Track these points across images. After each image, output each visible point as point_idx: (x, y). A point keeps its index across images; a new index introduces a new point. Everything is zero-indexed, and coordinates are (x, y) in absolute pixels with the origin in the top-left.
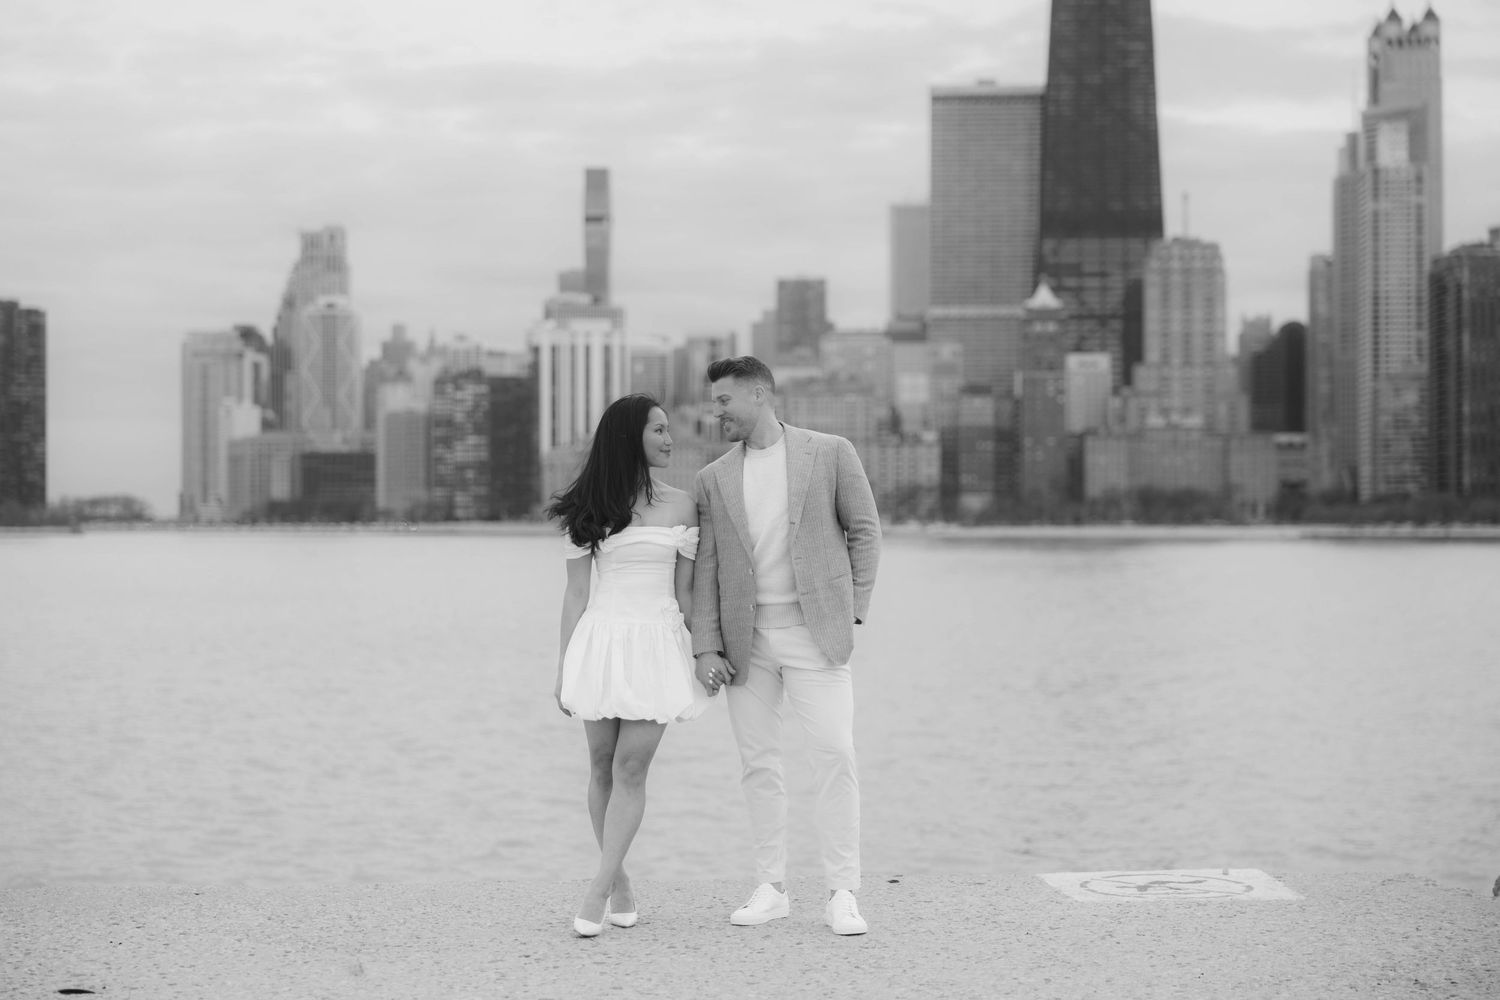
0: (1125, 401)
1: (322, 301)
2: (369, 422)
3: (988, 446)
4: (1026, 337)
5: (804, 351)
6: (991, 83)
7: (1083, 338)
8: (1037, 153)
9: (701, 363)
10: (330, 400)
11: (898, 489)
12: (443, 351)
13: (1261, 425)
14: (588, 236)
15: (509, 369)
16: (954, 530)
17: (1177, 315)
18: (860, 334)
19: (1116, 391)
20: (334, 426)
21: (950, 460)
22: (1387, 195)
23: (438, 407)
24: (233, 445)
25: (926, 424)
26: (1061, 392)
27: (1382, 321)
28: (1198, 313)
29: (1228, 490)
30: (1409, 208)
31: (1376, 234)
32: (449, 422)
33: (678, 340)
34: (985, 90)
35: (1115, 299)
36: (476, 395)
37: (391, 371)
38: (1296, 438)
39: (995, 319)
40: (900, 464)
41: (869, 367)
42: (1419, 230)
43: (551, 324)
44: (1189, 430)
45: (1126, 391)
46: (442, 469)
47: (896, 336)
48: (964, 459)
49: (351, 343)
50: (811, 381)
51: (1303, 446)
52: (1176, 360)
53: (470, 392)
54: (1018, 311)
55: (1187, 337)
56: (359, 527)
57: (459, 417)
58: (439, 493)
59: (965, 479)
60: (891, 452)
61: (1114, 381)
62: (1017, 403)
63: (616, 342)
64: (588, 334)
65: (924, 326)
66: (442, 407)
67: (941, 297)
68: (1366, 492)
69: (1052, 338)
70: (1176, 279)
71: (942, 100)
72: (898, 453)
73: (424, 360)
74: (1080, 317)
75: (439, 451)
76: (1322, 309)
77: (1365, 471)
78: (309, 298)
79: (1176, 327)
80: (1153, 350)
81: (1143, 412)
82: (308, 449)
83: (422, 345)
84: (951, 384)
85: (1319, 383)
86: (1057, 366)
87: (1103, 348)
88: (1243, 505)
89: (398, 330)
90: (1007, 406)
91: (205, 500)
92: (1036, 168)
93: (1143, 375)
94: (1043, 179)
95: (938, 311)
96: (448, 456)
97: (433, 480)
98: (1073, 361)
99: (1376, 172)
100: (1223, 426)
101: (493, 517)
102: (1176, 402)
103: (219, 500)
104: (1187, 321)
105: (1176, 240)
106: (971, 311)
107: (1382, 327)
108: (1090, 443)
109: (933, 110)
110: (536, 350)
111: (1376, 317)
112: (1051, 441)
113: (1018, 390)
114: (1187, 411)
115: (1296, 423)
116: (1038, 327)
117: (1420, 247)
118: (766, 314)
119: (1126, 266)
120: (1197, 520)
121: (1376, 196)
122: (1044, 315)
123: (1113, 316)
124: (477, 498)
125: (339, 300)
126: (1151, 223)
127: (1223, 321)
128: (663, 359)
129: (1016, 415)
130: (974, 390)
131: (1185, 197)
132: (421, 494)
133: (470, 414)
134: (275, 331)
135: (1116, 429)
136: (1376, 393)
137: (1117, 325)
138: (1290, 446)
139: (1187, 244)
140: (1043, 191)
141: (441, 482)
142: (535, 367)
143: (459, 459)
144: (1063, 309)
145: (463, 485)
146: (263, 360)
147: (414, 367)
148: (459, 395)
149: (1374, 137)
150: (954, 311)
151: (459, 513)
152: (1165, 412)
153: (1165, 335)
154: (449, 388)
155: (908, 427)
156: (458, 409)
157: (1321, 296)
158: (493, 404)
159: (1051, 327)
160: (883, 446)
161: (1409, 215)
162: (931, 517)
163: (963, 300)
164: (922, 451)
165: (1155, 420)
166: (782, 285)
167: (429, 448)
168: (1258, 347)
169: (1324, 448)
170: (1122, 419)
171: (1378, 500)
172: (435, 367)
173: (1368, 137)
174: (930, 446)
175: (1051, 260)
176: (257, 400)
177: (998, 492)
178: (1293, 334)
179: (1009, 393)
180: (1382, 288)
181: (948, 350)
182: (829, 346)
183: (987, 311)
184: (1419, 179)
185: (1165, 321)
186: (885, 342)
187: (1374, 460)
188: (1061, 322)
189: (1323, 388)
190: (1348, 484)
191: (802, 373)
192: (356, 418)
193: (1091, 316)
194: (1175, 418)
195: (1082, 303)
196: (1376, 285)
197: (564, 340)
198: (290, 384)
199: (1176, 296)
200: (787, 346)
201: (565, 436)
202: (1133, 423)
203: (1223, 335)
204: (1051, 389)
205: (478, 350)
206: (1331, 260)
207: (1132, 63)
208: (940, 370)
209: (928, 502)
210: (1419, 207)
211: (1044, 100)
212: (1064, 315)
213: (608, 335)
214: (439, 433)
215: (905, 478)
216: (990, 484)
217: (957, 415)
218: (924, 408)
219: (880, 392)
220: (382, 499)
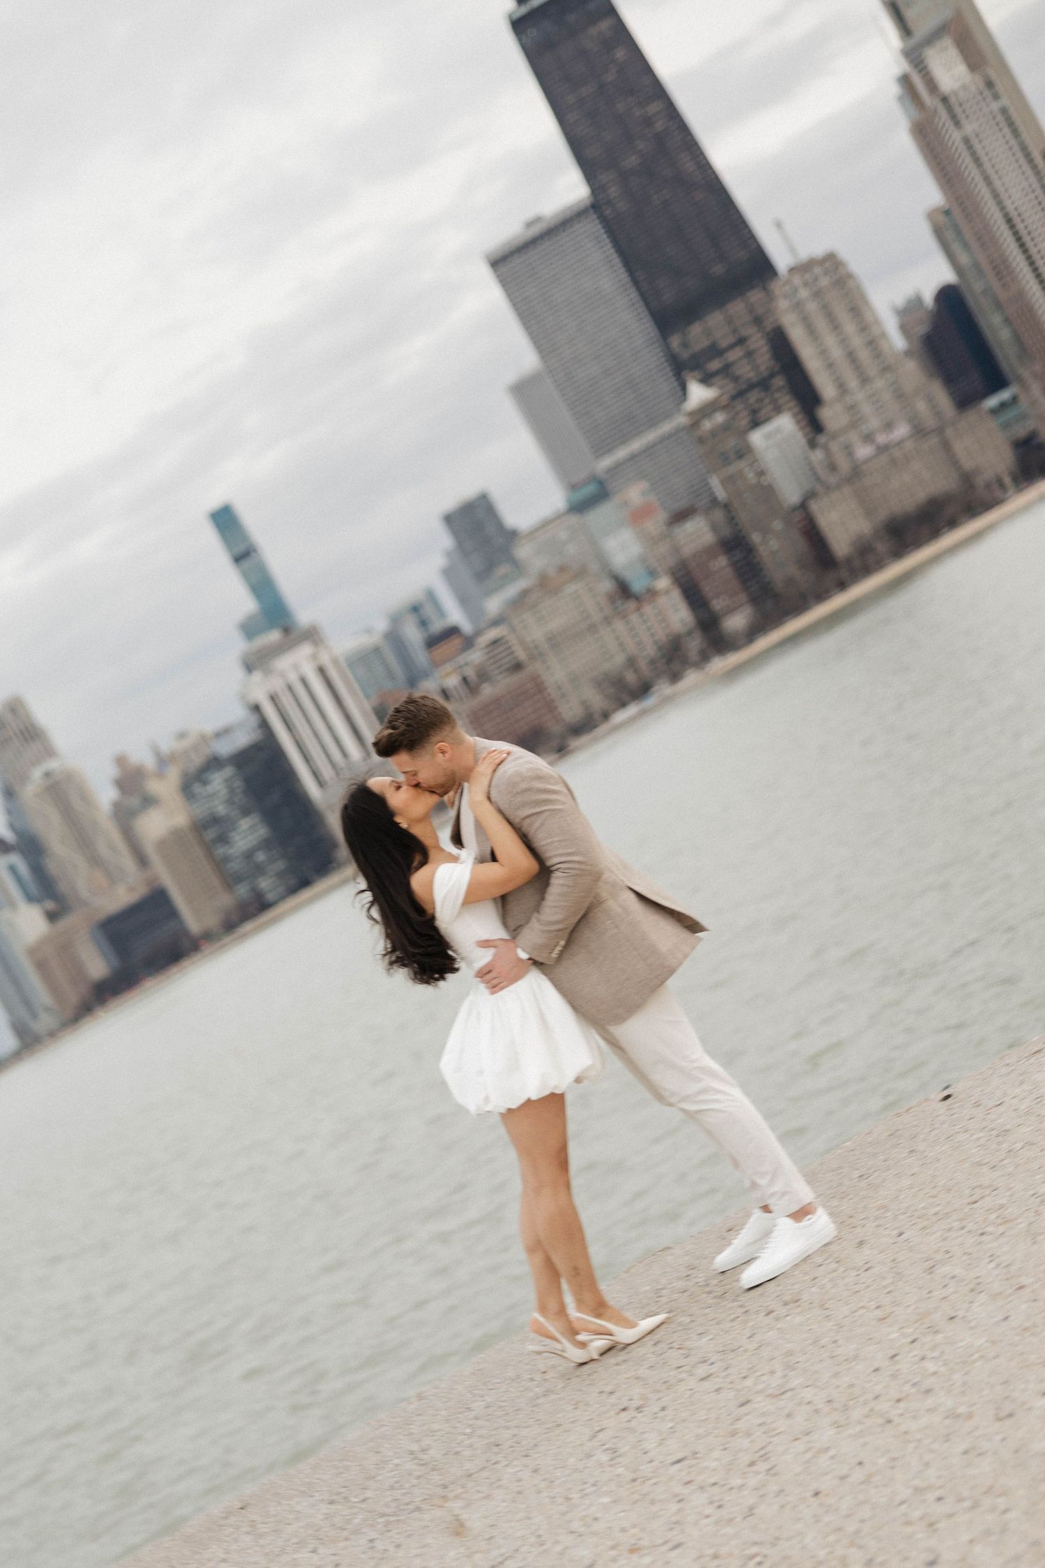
0: (826, 448)
1: (37, 774)
2: (142, 860)
3: (722, 562)
4: (701, 440)
5: (503, 570)
6: (538, 219)
7: (754, 412)
8: (617, 261)
9: (413, 635)
10: (95, 861)
11: (660, 648)
12: (173, 757)
13: (965, 401)
14: (246, 575)
15: (243, 739)
16: (733, 659)
17: (830, 341)
18: (545, 524)
19: (812, 444)
20: (113, 882)
21: (693, 595)
22: (967, 117)
23: (197, 811)
24: (32, 952)
25: (653, 574)
26: (761, 473)
27: (1027, 239)
28: (850, 328)
29: (967, 479)
30: (994, 118)
31: (977, 160)
32: (214, 820)
33: (381, 625)
34: (536, 230)
35: (764, 359)
36: (226, 781)
37: (135, 801)
38: (1005, 395)
39: (663, 439)
40: (649, 624)
41: (571, 550)
42: (1016, 133)
43: (257, 676)
44: (899, 443)
45: (822, 439)
46: (235, 866)
47: (580, 507)
48: (707, 588)
49: (86, 797)
50: (525, 593)
51: (1015, 399)
52: (853, 383)
53: (218, 782)
54: (681, 420)
55: (851, 356)
56: (185, 963)
57: (221, 810)
58: (243, 890)
59: (717, 604)
60: (634, 618)
61: (805, 435)
62: (727, 507)
63: (325, 659)
64: (296, 667)
65: (601, 483)
66: (200, 810)
67: (601, 448)
69: (726, 428)
70: (812, 307)
71: (500, 262)
72: (642, 615)
73: (160, 774)
74: (739, 395)
75: (221, 851)
76: (964, 259)
78: (24, 778)
79: (837, 353)
80: (825, 386)
81: (849, 450)
82: (101, 916)
83: (149, 762)
84: (655, 524)
85: (998, 331)
86: (744, 452)
87: (778, 410)
88: (988, 486)
89: (121, 761)
90: (719, 515)
91: (34, 1015)
92: (623, 275)
93: (830, 415)
94: (636, 283)
95: (606, 462)
96: (231, 851)
97: (230, 881)
98: (757, 438)
99: (945, 100)
100: (930, 422)
101: (305, 883)
102: (874, 423)
103: (47, 1009)
104: (844, 341)
105: (792, 270)
106: (636, 445)
107: (1030, 244)
108: (814, 506)
109: (498, 276)
110: (256, 708)
111: (1019, 239)
112: (777, 525)
113: (721, 494)
114: (889, 426)
115: (996, 380)
116: (707, 425)
117: (1024, 149)
118: (448, 554)
119: (758, 321)
120: (953, 523)
121: (957, 124)
122: (706, 410)
123: (772, 375)
124: (280, 875)
125: (52, 765)
126: (761, 268)
127: (877, 322)
128: (376, 650)
129: (731, 519)
130: (680, 516)
131: (779, 225)
132: (226, 900)
133: (230, 802)
134: (12, 827)
135: (832, 480)
137: (779, 381)
138: (1003, 406)
139: (805, 268)
140: (643, 295)
141: (238, 879)
142: (264, 725)
143: (244, 848)
144: (721, 396)
145: (259, 870)
146: (15, 859)
147: (154, 786)
148: (210, 789)
149: (925, 67)
150: (621, 453)
151: (270, 897)
152: (868, 438)
153: (831, 365)
154: (197, 788)
155: (637, 585)
156: (217, 802)
157: (956, 247)
158: (248, 781)
159: (720, 418)
160: (624, 616)
161: (997, 124)
162: (705, 658)
163: (624, 439)
164: (662, 601)
165: (863, 451)
166: (449, 519)
167: (209, 853)
168: (922, 329)
169: (1037, 387)
170: (833, 467)
172: (173, 776)
173: (920, 71)
174: (667, 592)
175: (685, 355)
176: (30, 899)
177: (755, 600)
178: (949, 298)
179: (714, 502)
180: (1010, 208)
181: (635, 493)
182: (523, 551)
183: (650, 436)
184: (990, 84)
185: (823, 353)
186: (574, 519)
188: (724, 408)
189: (1005, 334)
191: (511, 591)
192: (128, 862)
193: (751, 387)
194: (881, 439)
195: (736, 379)
196: (1003, 208)
197: (276, 684)
198: (52, 866)
199: (821, 324)
200: (483, 574)
201: (327, 772)
202: (844, 465)
203: (884, 335)
204: (751, 476)
205: (204, 739)
206: (947, 207)
207: (659, 126)
208: (638, 516)
209: (694, 645)
210: (1004, 111)
211: (597, 206)
212: (725, 399)
213: (314, 657)
214: (210, 834)
215: (661, 635)
216: (743, 597)
217: (676, 549)
218: (643, 560)
219: (594, 567)
220: (193, 922)
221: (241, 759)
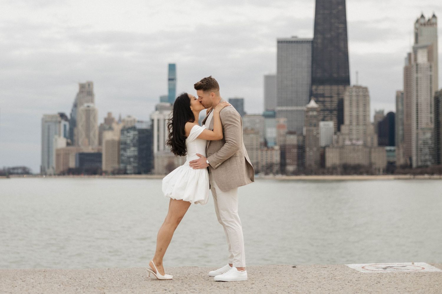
0: (338, 136)
1: (86, 105)
2: (100, 143)
3: (295, 151)
4: (307, 116)
6: (296, 37)
7: (325, 117)
8: (310, 59)
10: (88, 136)
11: (267, 164)
12: (124, 121)
13: (381, 144)
14: (169, 85)
15: (144, 126)
16: (284, 177)
17: (354, 109)
18: (255, 115)
19: (335, 133)
20: (89, 144)
21: (283, 155)
22: (421, 72)
23: (122, 138)
24: (58, 150)
25: (275, 144)
26: (318, 133)
27: (419, 111)
28: (361, 109)
29: (371, 164)
30: (427, 76)
31: (417, 84)
32: (125, 143)
34: (294, 39)
35: (335, 105)
36: (134, 135)
37: (107, 127)
38: (392, 148)
39: (297, 111)
40: (267, 156)
41: (258, 126)
42: (431, 83)
43: (157, 112)
44: (358, 146)
45: (338, 133)
46: (123, 158)
47: (266, 116)
48: (288, 155)
49: (95, 118)
51: (394, 151)
52: (354, 123)
53: (132, 134)
54: (304, 108)
56: (96, 176)
57: (128, 142)
58: (122, 166)
59: (288, 161)
60: (264, 152)
61: (335, 130)
62: (304, 137)
65: (275, 113)
66: (123, 138)
67: (280, 104)
68: (414, 165)
69: (315, 117)
70: (354, 98)
71: (280, 42)
72: (267, 153)
73: (118, 123)
74: (323, 110)
75: (122, 152)
76: (400, 107)
77: (414, 158)
78: (82, 104)
79: (354, 113)
80: (347, 120)
81: (344, 140)
82: (81, 151)
84: (283, 131)
85: (399, 131)
86: (316, 125)
87: (331, 120)
88: (375, 169)
89: (109, 114)
90: (301, 138)
91: (49, 168)
92: (310, 63)
93: (344, 129)
94: (312, 67)
95: (279, 108)
96: (125, 154)
97: (120, 161)
98: (322, 124)
99: (417, 64)
100: (369, 144)
101: (139, 173)
102: (354, 137)
103: (53, 168)
104: (358, 112)
105: (354, 86)
106: (290, 108)
107: (419, 113)
108: (327, 150)
109: (278, 46)
110: (153, 120)
111: (417, 110)
112: (315, 149)
113: (304, 133)
114: (358, 139)
115: (392, 143)
116: (311, 113)
117: (431, 88)
119: (338, 94)
120: (361, 174)
121: (417, 73)
122: (313, 109)
123: (334, 110)
124: (134, 167)
125: (91, 105)
126: (346, 81)
127: (369, 111)
129: (304, 141)
130: (291, 133)
132: (116, 166)
133: (132, 141)
134: (71, 115)
135: (335, 145)
136: (417, 134)
137: (335, 113)
138: (390, 151)
139: (358, 87)
140: (312, 71)
141: (123, 162)
142: (152, 126)
143: (128, 155)
144: (318, 108)
145: (130, 163)
146: (67, 124)
147: (114, 125)
148: (129, 134)
149: (416, 54)
150: (284, 108)
151: (128, 171)
152: (351, 140)
153: (351, 116)
154: (125, 132)
155: (270, 144)
156: (128, 139)
157: (400, 104)
158: (139, 138)
160: (262, 150)
161: (427, 78)
162: (277, 173)
163: (287, 105)
164: (274, 152)
165: (348, 142)
166: (230, 100)
167: (119, 150)
168: (380, 119)
169: (401, 151)
170: (337, 142)
171: (418, 167)
172: (121, 126)
173: (414, 54)
174: (277, 150)
175: (315, 92)
176: (65, 136)
177: (298, 165)
178: (391, 115)
179: (302, 134)
180: (419, 101)
181: (282, 121)
182: (245, 119)
183: (294, 108)
184: (431, 67)
185: (351, 112)
186: (263, 118)
187: (417, 155)
188: (317, 111)
189: (401, 133)
190: (409, 162)
192: (96, 142)
193: (327, 110)
194: (354, 142)
195: (324, 106)
196: (417, 100)
197: (161, 117)
198: (76, 131)
199: (354, 104)
201: (162, 147)
202: (341, 143)
203: (369, 116)
204: (315, 132)
205: (134, 121)
206: (403, 92)
207: (340, 31)
208: (280, 127)
209: (276, 168)
210: (431, 76)
211: (313, 42)
214: (122, 146)
215: (269, 161)
216: (296, 163)
217: (285, 141)
218: (275, 139)
219: (261, 133)
220: (104, 167)
221: (141, 132)
